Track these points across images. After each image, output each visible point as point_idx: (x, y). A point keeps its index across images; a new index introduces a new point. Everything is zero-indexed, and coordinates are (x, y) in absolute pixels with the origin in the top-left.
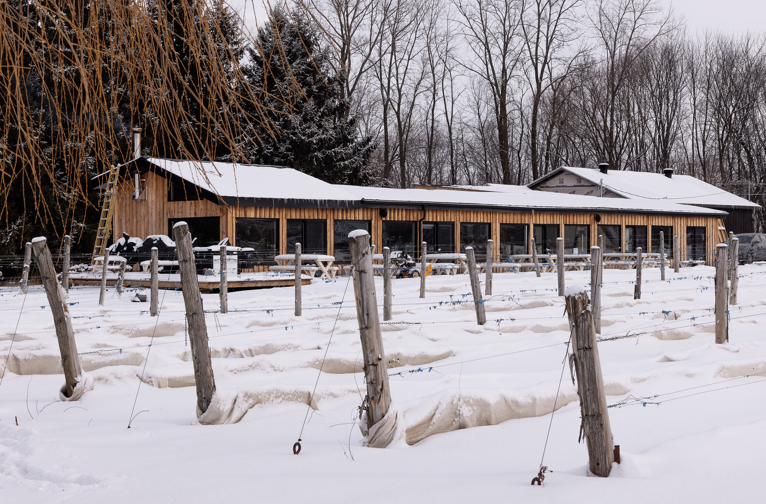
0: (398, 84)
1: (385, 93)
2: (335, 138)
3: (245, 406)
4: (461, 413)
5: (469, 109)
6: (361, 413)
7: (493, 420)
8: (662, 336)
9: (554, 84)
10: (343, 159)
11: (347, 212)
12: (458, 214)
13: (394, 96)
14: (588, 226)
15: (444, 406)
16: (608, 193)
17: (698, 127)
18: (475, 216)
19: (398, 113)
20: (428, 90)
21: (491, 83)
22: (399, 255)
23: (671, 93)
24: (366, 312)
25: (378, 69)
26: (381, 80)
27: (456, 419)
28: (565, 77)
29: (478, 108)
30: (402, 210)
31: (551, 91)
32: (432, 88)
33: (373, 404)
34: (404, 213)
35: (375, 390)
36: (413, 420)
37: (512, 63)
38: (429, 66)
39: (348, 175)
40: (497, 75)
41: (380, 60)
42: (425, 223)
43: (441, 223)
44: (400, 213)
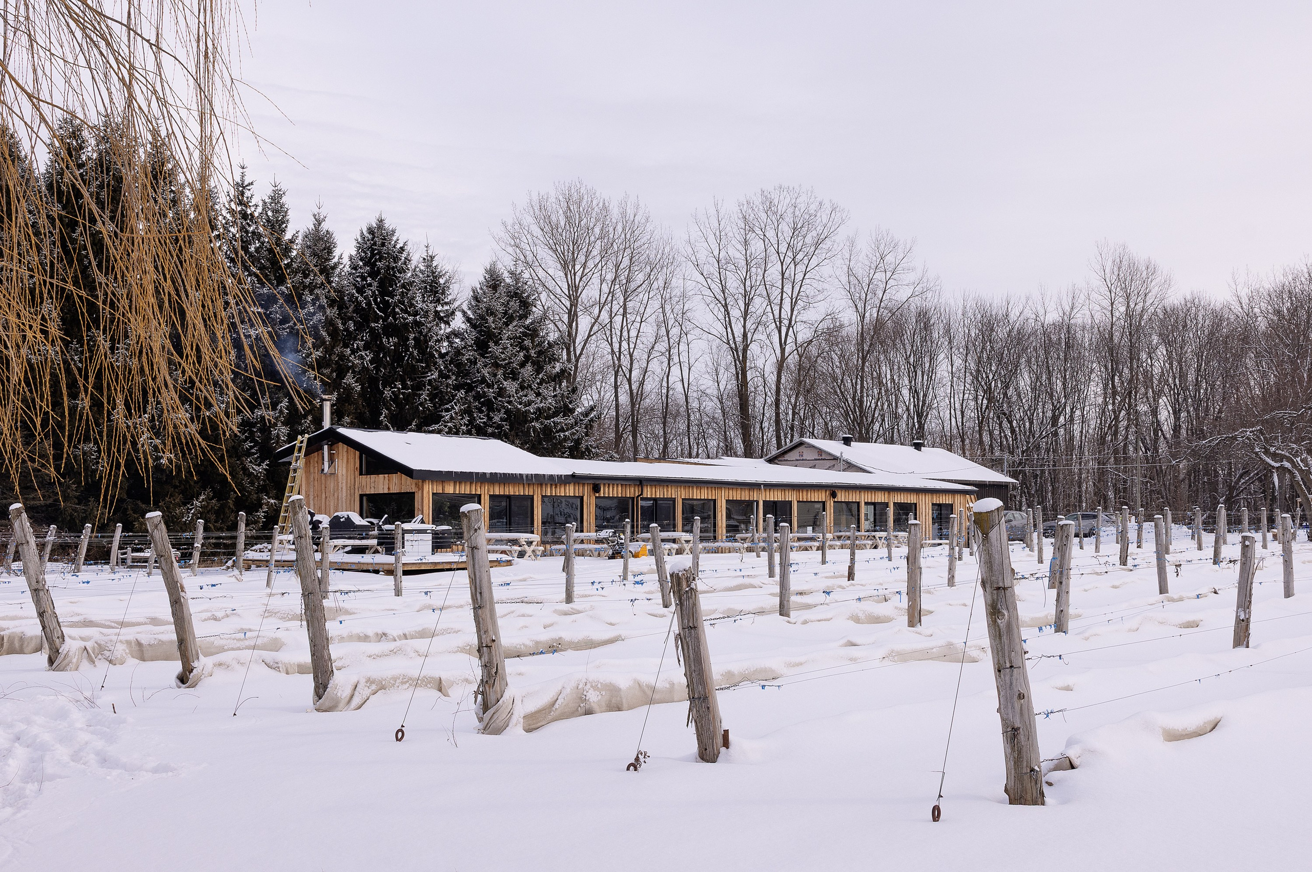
0: (629, 348)
1: (615, 359)
2: (555, 407)
3: (367, 692)
4: (587, 698)
5: (707, 376)
6: (476, 698)
7: (625, 705)
8: (859, 620)
9: (799, 349)
10: (562, 430)
11: (556, 487)
12: (679, 489)
13: (625, 361)
14: (824, 503)
15: (568, 690)
16: (851, 467)
17: (956, 396)
18: (699, 491)
19: (629, 380)
20: (663, 354)
21: (731, 348)
22: (611, 534)
23: (927, 359)
24: (478, 590)
25: (608, 333)
26: (611, 345)
27: (582, 705)
28: (811, 341)
29: (717, 375)
30: (617, 485)
31: (797, 356)
32: (667, 353)
33: (487, 689)
34: (620, 488)
35: (489, 673)
36: (532, 706)
37: (754, 326)
38: (664, 328)
39: (569, 448)
40: (737, 339)
41: (611, 322)
42: (643, 499)
43: (661, 499)
44: (615, 489)
